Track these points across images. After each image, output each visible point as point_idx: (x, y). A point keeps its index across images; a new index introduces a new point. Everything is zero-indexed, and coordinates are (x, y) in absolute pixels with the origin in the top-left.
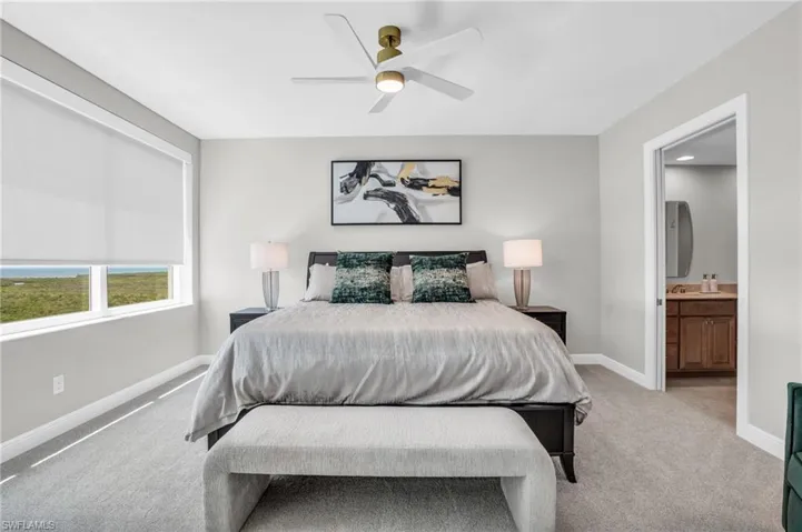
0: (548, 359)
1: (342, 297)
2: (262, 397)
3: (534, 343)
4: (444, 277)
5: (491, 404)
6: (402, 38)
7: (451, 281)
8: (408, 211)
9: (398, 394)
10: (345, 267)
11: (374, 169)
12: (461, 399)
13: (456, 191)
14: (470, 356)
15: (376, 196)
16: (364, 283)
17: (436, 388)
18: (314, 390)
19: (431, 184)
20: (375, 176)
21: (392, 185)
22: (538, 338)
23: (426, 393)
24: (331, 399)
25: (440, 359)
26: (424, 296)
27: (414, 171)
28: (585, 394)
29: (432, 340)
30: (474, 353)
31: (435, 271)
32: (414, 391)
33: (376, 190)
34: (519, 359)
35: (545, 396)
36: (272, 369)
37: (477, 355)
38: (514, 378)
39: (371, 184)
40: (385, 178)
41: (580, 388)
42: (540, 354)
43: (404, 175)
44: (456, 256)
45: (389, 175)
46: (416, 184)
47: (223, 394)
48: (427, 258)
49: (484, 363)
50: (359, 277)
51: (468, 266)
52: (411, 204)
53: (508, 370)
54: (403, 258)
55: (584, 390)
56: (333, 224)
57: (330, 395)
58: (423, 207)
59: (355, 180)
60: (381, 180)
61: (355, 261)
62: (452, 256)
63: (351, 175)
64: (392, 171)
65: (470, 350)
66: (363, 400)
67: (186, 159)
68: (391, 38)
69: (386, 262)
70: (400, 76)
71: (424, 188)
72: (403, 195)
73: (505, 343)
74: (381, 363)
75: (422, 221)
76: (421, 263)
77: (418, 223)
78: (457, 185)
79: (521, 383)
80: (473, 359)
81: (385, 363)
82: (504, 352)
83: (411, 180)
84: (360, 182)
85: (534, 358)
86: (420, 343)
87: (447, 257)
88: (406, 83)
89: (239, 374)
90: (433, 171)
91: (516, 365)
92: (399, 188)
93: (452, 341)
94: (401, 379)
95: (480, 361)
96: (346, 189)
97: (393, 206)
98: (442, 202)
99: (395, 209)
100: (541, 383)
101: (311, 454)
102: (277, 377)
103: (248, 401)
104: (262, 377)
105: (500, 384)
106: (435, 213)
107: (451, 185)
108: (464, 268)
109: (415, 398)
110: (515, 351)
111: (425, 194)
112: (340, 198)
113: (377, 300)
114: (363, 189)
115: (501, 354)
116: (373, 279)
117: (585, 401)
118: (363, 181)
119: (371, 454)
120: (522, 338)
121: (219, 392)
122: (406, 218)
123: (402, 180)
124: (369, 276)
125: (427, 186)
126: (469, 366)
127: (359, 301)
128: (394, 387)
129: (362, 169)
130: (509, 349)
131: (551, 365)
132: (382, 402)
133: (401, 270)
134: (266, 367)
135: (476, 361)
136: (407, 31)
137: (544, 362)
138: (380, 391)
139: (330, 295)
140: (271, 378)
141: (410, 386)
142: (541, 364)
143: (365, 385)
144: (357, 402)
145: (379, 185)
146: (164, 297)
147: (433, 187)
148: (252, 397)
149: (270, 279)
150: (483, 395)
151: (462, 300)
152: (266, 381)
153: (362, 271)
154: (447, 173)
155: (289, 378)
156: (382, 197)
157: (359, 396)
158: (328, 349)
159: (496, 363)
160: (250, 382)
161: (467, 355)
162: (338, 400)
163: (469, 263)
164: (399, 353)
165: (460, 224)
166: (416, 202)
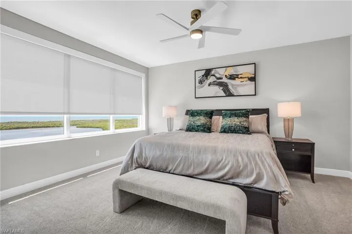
0: (264, 166)
1: (190, 129)
2: (142, 165)
3: (257, 157)
4: (236, 121)
5: (233, 184)
6: (201, 14)
7: (238, 123)
8: (229, 90)
9: (190, 172)
10: (192, 116)
11: (213, 72)
12: (217, 179)
13: (253, 79)
14: (222, 160)
15: (214, 84)
16: (199, 123)
17: (206, 172)
18: (159, 165)
19: (240, 76)
20: (214, 75)
21: (221, 78)
22: (260, 155)
23: (201, 174)
24: (165, 170)
25: (208, 159)
26: (225, 130)
27: (231, 71)
28: (286, 189)
29: (205, 150)
30: (224, 158)
31: (231, 118)
32: (196, 172)
33: (214, 82)
34: (247, 164)
35: (262, 185)
36: (145, 154)
37: (226, 159)
38: (245, 173)
39: (211, 79)
40: (218, 76)
41: (283, 185)
42: (260, 163)
43: (227, 74)
44: (244, 111)
45: (220, 75)
46: (232, 77)
47: (130, 162)
48: (229, 112)
49: (228, 163)
50: (197, 121)
51: (250, 116)
52: (230, 87)
53: (241, 168)
54: (219, 112)
55: (286, 186)
56: (196, 98)
57: (164, 168)
58: (236, 88)
59: (204, 77)
60: (216, 77)
61: (196, 114)
62: (241, 111)
63: (203, 76)
64: (221, 72)
65: (223, 156)
66: (176, 172)
67: (143, 76)
68: (197, 15)
69: (210, 114)
70: (200, 31)
71: (236, 79)
72: (226, 83)
73: (241, 155)
74: (183, 158)
75: (235, 94)
76: (226, 115)
77: (233, 96)
78: (253, 76)
79: (248, 176)
80: (223, 160)
81: (185, 157)
82: (240, 159)
83: (230, 75)
84: (207, 79)
85: (256, 164)
86: (200, 151)
87: (239, 111)
88: (203, 33)
89: (136, 155)
90: (241, 70)
91: (246, 166)
92: (225, 80)
93: (215, 151)
94: (191, 165)
95: (227, 162)
96: (201, 82)
97: (221, 88)
98: (245, 85)
99: (222, 90)
100: (259, 178)
101: (142, 188)
102: (147, 158)
103: (137, 166)
104: (142, 158)
105: (238, 175)
106: (242, 90)
107: (250, 76)
108: (248, 117)
109: (196, 175)
110: (246, 159)
111: (237, 82)
112: (198, 87)
113: (204, 131)
114: (208, 82)
115: (238, 160)
116: (202, 122)
117: (287, 193)
118: (208, 78)
119: (161, 193)
120: (250, 153)
121: (129, 161)
122: (228, 93)
123: (226, 76)
124: (201, 120)
125: (238, 77)
126: (221, 164)
127: (196, 131)
128: (188, 169)
129: (208, 73)
130: (243, 159)
131: (266, 169)
132: (183, 174)
133: (219, 118)
134: (144, 154)
135: (224, 162)
136: (204, 10)
137: (262, 168)
138: (183, 169)
139: (185, 128)
140: (145, 158)
141: (194, 168)
142: (260, 168)
143: (177, 165)
144: (174, 172)
145: (215, 79)
146: (137, 127)
147: (241, 78)
148: (139, 164)
149: (170, 121)
150: (229, 179)
151: (243, 133)
152: (143, 160)
153: (198, 118)
154: (248, 71)
155: (151, 158)
156: (217, 85)
157: (175, 170)
158: (164, 149)
159: (235, 165)
160: (138, 159)
161: (221, 158)
162: (168, 171)
163: (251, 115)
164: (191, 153)
165: (255, 95)
166: (233, 85)
